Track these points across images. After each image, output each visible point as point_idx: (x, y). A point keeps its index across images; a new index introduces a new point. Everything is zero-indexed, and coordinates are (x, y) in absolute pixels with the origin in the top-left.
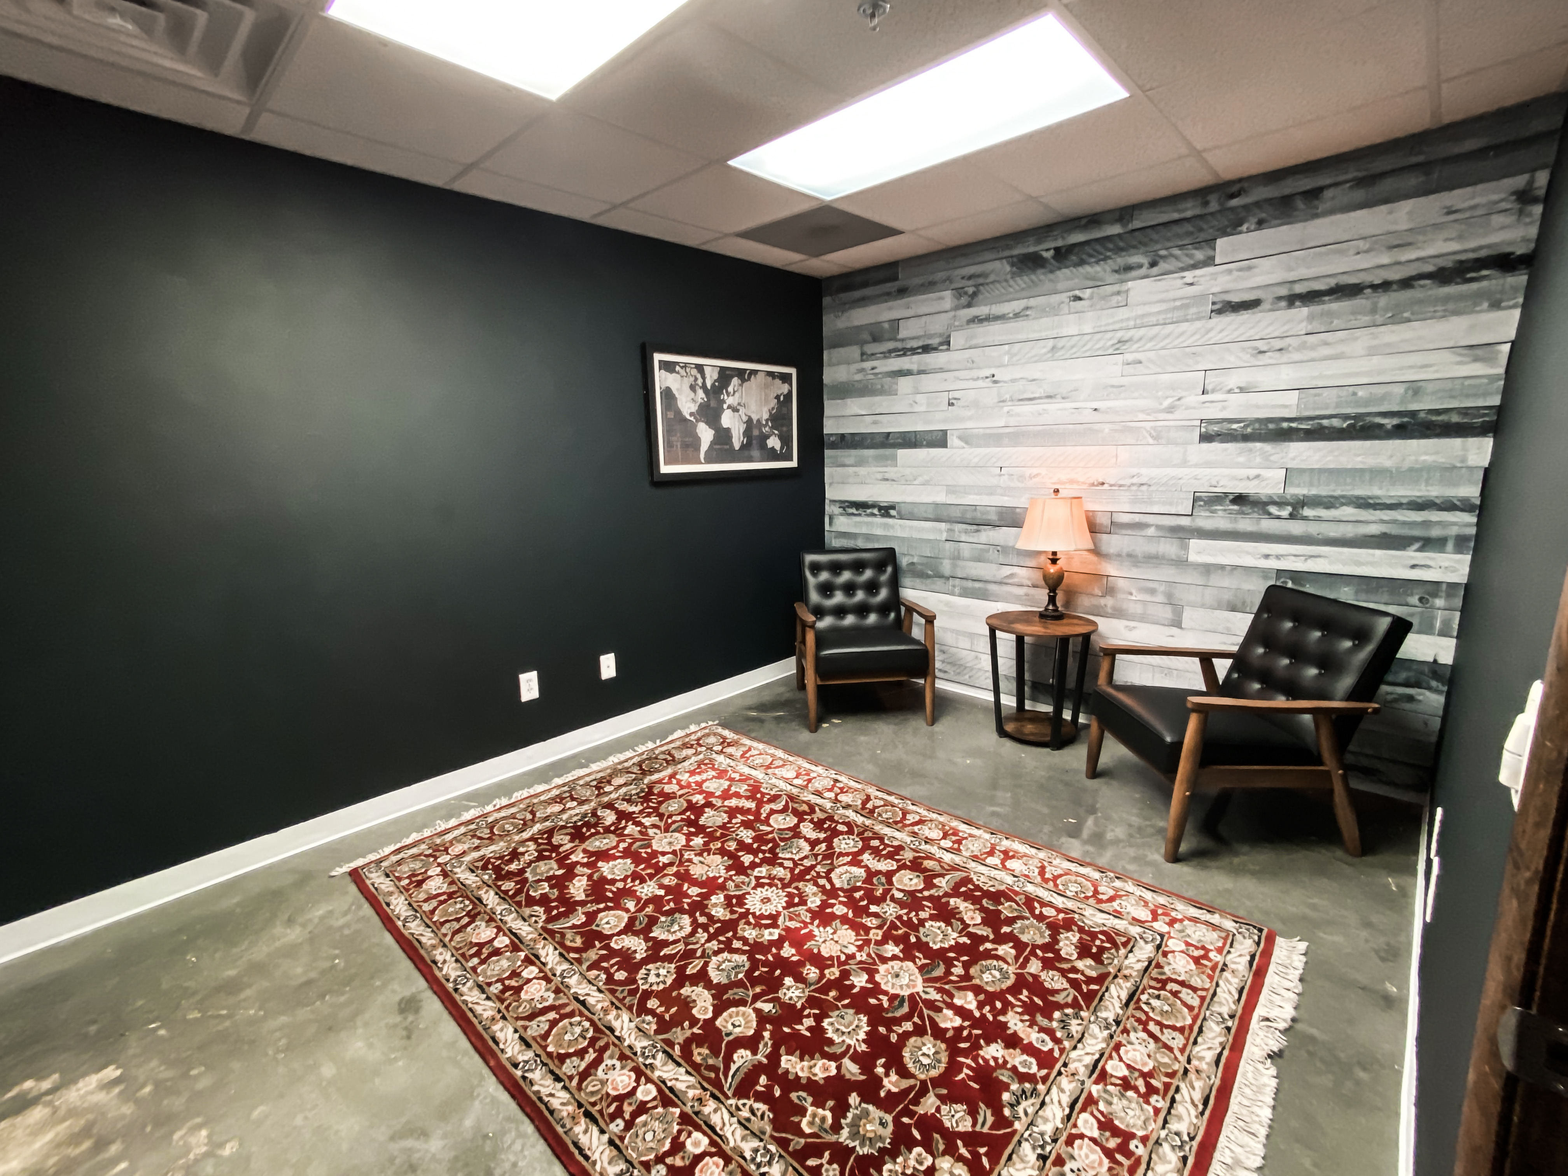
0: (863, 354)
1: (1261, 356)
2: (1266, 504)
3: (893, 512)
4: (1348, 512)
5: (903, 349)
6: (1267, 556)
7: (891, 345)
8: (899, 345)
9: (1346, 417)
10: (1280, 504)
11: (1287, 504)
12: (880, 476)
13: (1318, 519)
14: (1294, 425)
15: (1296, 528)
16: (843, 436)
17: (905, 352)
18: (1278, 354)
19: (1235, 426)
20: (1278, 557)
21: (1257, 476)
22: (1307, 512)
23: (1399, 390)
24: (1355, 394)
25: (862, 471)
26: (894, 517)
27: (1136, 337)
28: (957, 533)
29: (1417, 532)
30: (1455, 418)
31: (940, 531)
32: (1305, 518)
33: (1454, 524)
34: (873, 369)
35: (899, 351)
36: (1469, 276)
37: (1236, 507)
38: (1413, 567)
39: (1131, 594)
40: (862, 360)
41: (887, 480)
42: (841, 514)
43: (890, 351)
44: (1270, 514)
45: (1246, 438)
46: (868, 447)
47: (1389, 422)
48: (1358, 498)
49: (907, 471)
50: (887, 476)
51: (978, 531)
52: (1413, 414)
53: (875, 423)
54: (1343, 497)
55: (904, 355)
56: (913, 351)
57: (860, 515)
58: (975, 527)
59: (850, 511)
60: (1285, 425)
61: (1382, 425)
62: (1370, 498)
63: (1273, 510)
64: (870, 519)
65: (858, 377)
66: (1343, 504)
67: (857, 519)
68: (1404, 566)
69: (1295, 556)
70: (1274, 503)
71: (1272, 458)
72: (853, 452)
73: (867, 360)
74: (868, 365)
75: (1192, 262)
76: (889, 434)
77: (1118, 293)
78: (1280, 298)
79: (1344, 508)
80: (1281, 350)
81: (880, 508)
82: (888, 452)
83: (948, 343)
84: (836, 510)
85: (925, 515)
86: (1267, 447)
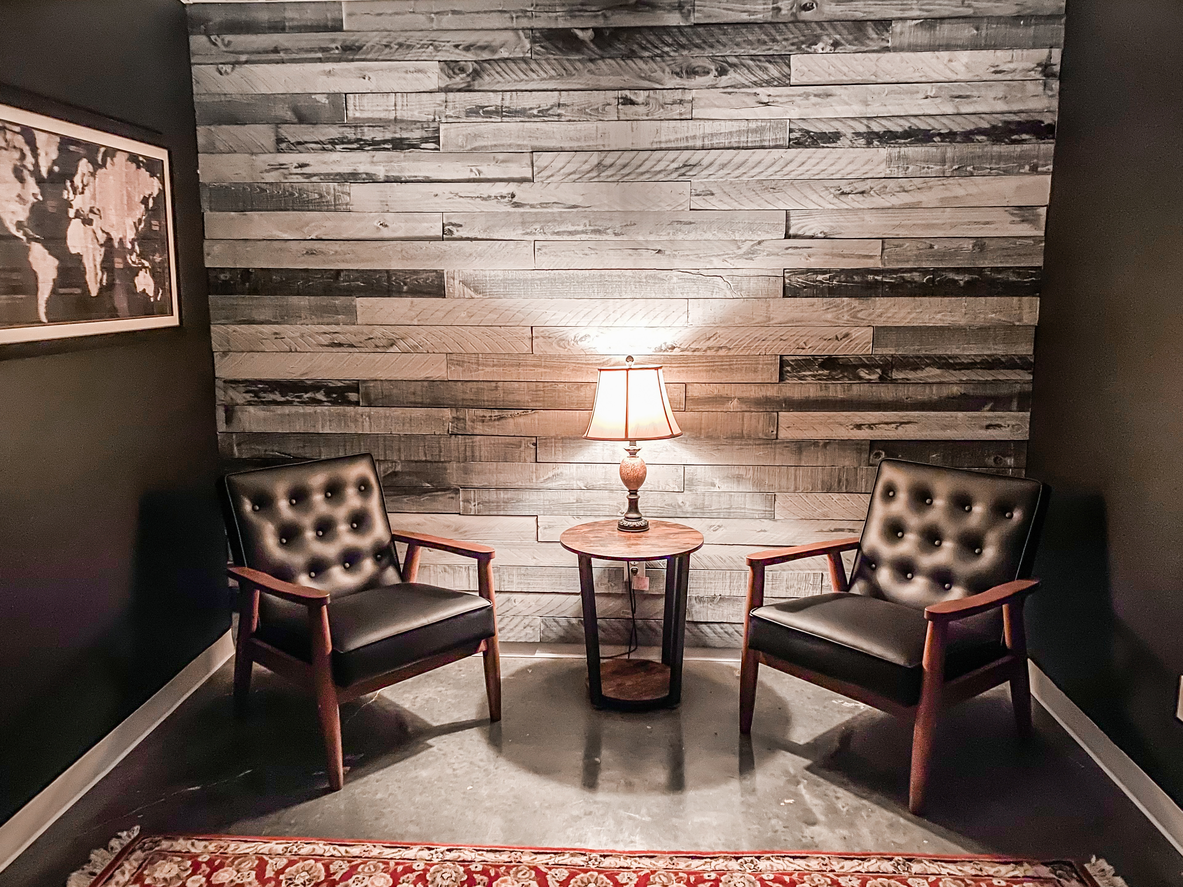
0: (280, 140)
1: (842, 198)
2: (856, 367)
3: (353, 396)
4: (932, 373)
5: (358, 140)
6: (859, 427)
7: (334, 132)
8: (350, 134)
9: (925, 271)
10: (870, 367)
11: (878, 366)
12: (324, 340)
13: (906, 382)
14: (879, 278)
15: (887, 393)
16: (246, 272)
17: (361, 145)
18: (859, 197)
19: (820, 277)
20: (870, 426)
21: (847, 335)
22: (897, 375)
23: (968, 245)
24: (931, 247)
25: (289, 330)
26: (357, 404)
27: (705, 163)
28: (469, 423)
29: (989, 392)
30: (1013, 278)
31: (441, 421)
32: (894, 381)
33: (1016, 382)
34: (302, 166)
35: (350, 142)
36: (1014, 137)
37: (826, 372)
38: (988, 427)
39: (713, 485)
40: (279, 151)
41: (340, 345)
42: (250, 403)
43: (333, 142)
44: (860, 378)
45: (832, 292)
46: (299, 293)
47: (962, 279)
48: (940, 357)
49: (378, 332)
50: (341, 338)
51: (501, 418)
52: (980, 271)
53: (311, 253)
54: (928, 357)
55: (361, 149)
56: (376, 145)
57: (289, 403)
58: (496, 413)
59: (271, 397)
60: (870, 277)
61: (957, 281)
62: (950, 357)
63: (863, 373)
64: (309, 409)
65: (271, 177)
66: (928, 365)
67: (287, 409)
68: (981, 428)
69: (887, 423)
70: (865, 366)
71: (859, 315)
72: (268, 300)
73: (290, 150)
74: (291, 159)
75: (766, 77)
76: (338, 272)
77: (681, 102)
78: (858, 134)
79: (927, 369)
80: (863, 193)
81: (329, 391)
82: (339, 301)
83: (437, 140)
84: (239, 397)
85: (412, 399)
86: (855, 302)
